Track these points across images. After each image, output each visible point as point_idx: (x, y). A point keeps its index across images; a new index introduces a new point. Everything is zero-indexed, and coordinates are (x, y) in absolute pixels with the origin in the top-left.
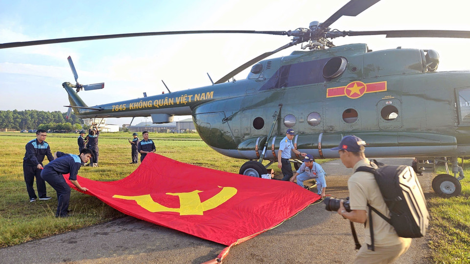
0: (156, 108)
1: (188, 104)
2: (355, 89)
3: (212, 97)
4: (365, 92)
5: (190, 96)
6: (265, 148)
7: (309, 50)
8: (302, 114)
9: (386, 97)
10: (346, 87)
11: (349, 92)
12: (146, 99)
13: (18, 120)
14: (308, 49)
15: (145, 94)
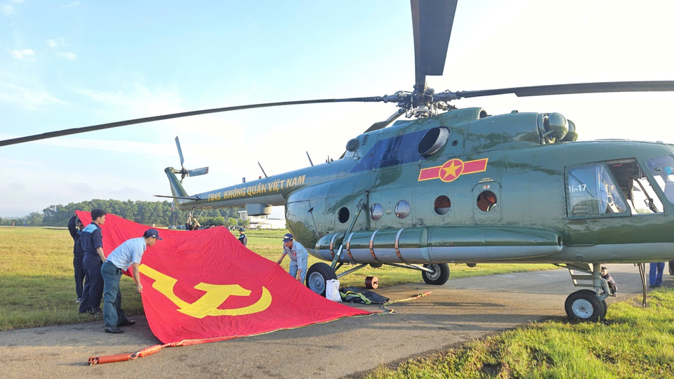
0: (249, 196)
1: (281, 191)
2: (451, 170)
3: (303, 182)
4: (461, 174)
5: (282, 182)
6: (341, 246)
7: (416, 118)
8: (390, 202)
9: (484, 180)
10: (442, 166)
11: (443, 173)
12: (245, 184)
13: (168, 213)
14: (413, 118)
15: (244, 179)
